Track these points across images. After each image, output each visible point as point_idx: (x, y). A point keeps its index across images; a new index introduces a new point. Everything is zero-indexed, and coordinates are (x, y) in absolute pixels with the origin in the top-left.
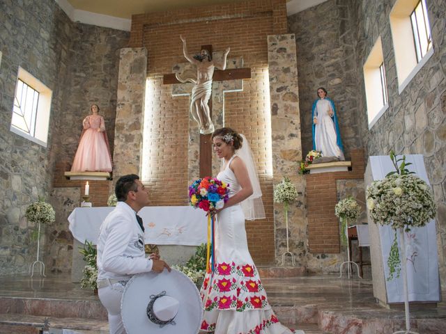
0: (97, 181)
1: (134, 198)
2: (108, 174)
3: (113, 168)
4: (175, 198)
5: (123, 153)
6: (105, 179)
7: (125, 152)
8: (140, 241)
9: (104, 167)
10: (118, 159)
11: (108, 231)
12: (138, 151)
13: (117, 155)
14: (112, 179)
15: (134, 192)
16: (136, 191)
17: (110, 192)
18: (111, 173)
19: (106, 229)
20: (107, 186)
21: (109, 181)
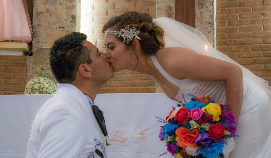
0: (7, 57)
1: (89, 75)
2: (25, 46)
3: (33, 35)
4: (134, 85)
5: (48, 11)
6: (20, 54)
7: (52, 8)
8: (97, 151)
9: (18, 34)
10: (40, 21)
11: (43, 134)
12: (74, 7)
13: (38, 14)
14: (31, 54)
15: (86, 65)
16: (89, 62)
17: (29, 74)
18: (30, 44)
19: (38, 131)
20: (24, 65)
21: (28, 57)
